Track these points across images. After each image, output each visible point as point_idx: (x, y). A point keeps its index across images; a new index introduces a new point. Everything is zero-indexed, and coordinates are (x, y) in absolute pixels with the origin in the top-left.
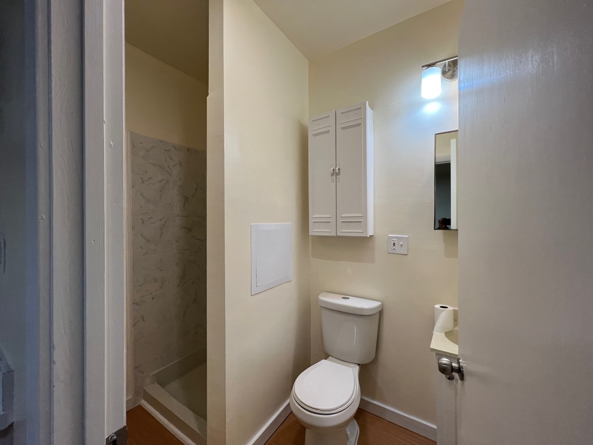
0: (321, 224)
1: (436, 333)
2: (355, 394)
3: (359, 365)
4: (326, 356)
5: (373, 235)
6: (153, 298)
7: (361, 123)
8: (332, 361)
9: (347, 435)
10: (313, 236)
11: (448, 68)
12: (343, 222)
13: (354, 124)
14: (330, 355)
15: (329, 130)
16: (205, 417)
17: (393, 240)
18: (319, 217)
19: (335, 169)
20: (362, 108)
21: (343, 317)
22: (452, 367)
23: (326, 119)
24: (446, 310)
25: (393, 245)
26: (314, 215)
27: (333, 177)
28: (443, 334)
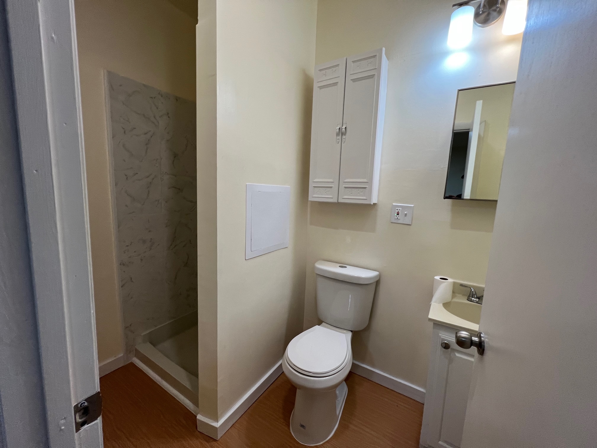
0: (321, 188)
1: (434, 303)
2: (348, 359)
3: (352, 331)
4: (320, 322)
5: (376, 203)
6: (141, 260)
7: (374, 75)
8: (325, 327)
9: (336, 394)
10: (312, 202)
11: (482, 9)
12: (345, 187)
13: (366, 75)
14: (324, 321)
15: (337, 82)
16: (197, 375)
17: (397, 209)
18: (319, 181)
19: (341, 128)
20: (377, 57)
21: (338, 285)
22: (472, 341)
23: (334, 69)
24: (446, 282)
25: (397, 214)
26: (314, 179)
27: (338, 137)
28: (441, 305)
